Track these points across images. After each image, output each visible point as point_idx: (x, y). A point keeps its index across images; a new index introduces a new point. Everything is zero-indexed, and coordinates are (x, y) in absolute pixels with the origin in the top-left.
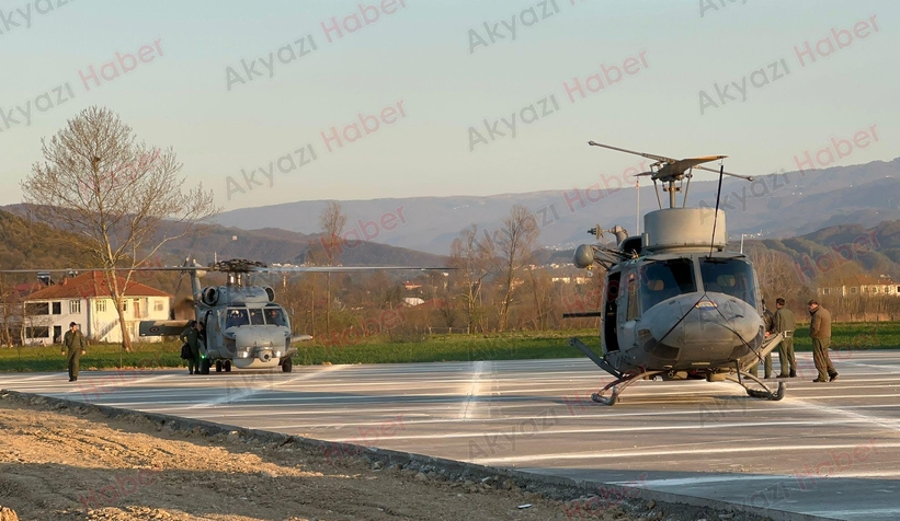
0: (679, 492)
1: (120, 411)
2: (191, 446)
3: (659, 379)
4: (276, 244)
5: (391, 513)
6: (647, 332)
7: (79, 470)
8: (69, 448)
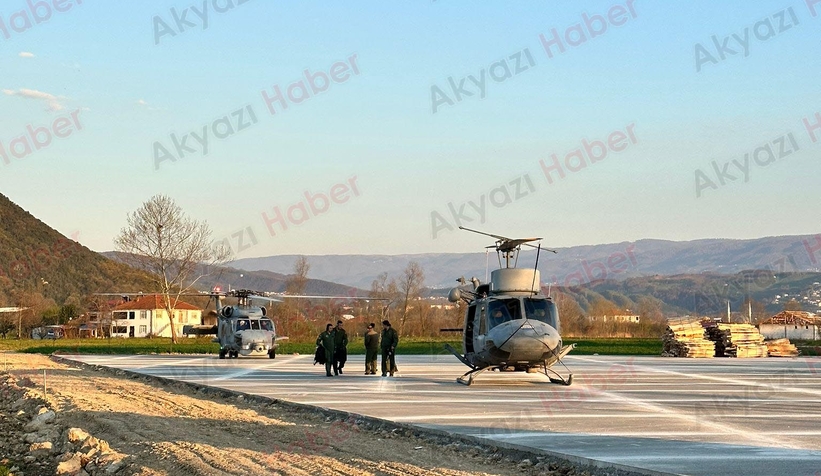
0: (513, 442)
1: (171, 381)
2: (214, 404)
3: (498, 370)
4: (265, 280)
5: (338, 450)
6: (491, 342)
7: (146, 417)
8: (140, 404)
